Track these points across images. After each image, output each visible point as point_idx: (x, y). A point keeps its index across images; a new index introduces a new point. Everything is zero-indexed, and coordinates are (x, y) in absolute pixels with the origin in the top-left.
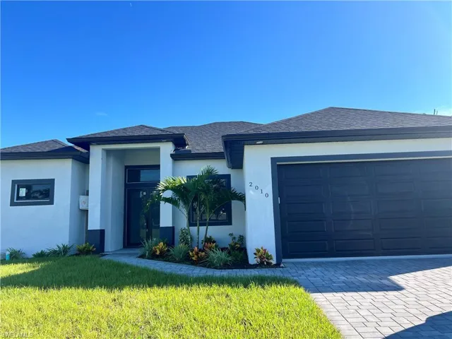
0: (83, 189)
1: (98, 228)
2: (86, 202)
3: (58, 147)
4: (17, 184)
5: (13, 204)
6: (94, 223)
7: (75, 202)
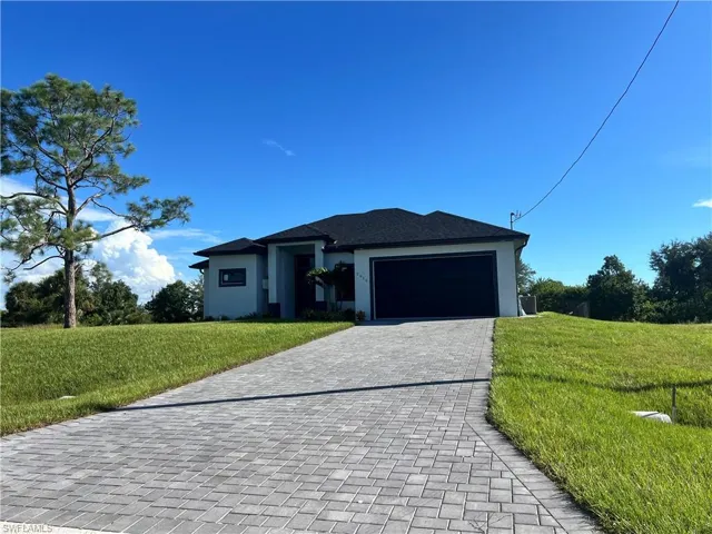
0: (264, 274)
1: (275, 302)
2: (267, 284)
3: (247, 245)
4: (223, 272)
5: (220, 286)
6: (273, 298)
7: (260, 285)
